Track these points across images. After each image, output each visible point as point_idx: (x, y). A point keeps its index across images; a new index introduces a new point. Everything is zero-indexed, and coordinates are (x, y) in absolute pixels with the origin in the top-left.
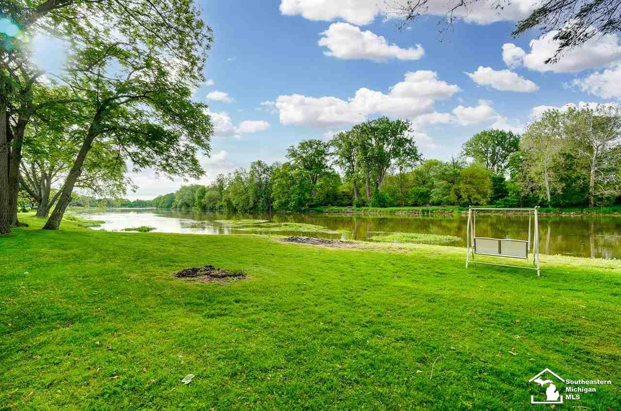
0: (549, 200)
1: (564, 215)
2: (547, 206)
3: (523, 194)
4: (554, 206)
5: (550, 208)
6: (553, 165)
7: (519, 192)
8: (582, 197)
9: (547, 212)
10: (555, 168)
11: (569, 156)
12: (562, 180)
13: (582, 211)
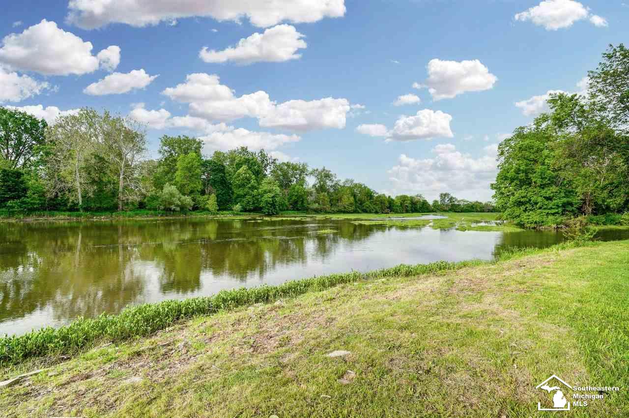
0: (80, 204)
1: (95, 219)
2: (78, 210)
3: (48, 195)
4: (86, 209)
5: (81, 212)
6: (83, 165)
7: (44, 193)
8: (112, 201)
9: (78, 216)
10: (88, 170)
11: (101, 159)
12: (94, 182)
13: (112, 215)
